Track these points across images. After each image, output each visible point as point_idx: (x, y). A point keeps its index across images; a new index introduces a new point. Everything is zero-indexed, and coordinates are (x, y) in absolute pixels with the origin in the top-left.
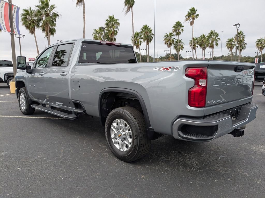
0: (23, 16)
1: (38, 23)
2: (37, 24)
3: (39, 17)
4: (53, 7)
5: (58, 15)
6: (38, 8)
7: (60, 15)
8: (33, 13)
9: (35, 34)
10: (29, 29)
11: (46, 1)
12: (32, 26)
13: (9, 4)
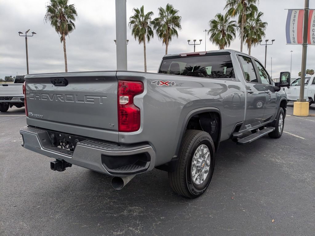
13: (305, 10)
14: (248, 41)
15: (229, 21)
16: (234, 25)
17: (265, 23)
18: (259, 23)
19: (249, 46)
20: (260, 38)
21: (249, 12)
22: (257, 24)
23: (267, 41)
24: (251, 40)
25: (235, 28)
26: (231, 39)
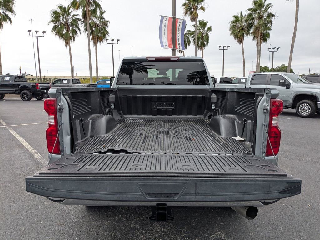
0: (233, 24)
1: (248, 29)
2: (247, 31)
3: (250, 22)
4: (269, 6)
5: (273, 16)
6: (249, 12)
7: (276, 15)
8: (243, 18)
9: (242, 44)
10: (238, 39)
11: (260, 1)
12: (241, 34)
13: (173, 19)
14: (93, 38)
15: (72, 14)
16: (78, 19)
17: (108, 21)
18: (103, 21)
19: (95, 44)
20: (105, 36)
21: (92, 8)
22: (100, 21)
23: (113, 40)
24: (97, 37)
25: (79, 22)
26: (76, 34)
